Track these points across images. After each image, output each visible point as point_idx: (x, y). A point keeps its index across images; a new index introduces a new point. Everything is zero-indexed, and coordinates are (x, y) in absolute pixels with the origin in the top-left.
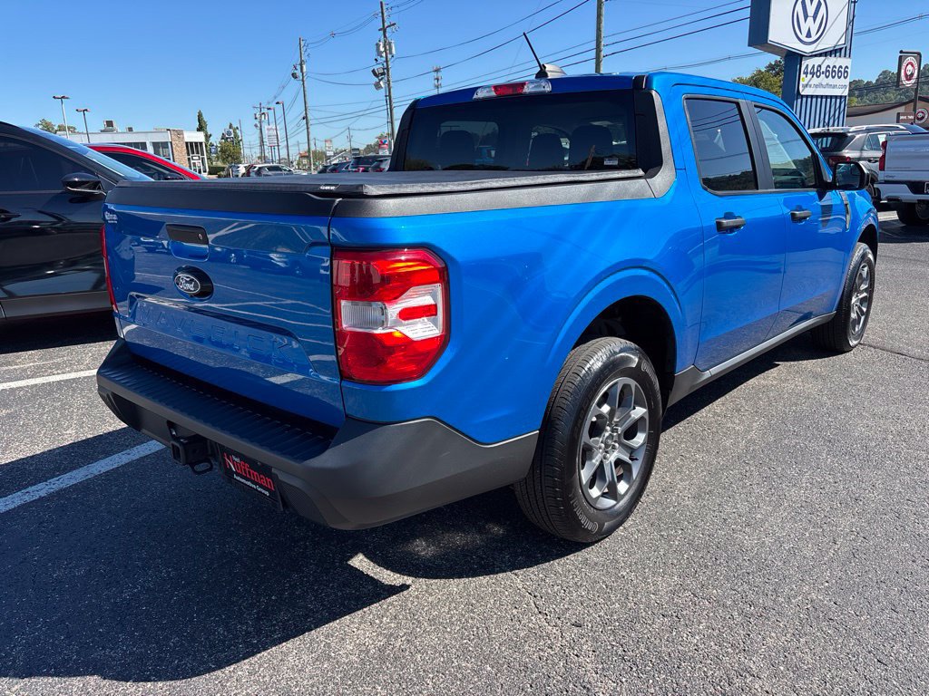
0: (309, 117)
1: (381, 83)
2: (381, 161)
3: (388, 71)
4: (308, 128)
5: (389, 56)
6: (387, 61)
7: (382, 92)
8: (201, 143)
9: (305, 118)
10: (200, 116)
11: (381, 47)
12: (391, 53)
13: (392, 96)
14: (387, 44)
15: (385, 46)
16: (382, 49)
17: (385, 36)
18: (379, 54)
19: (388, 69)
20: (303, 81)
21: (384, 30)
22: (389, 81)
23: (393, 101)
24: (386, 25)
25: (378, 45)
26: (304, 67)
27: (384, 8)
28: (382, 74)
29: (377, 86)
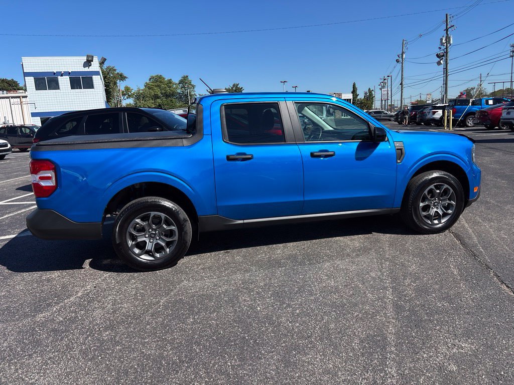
0: (403, 83)
1: (442, 61)
2: (425, 108)
3: (447, 54)
4: (402, 90)
5: (448, 45)
6: (447, 48)
7: (442, 67)
8: (350, 100)
9: (401, 84)
10: (354, 85)
11: (444, 40)
12: (449, 43)
13: (448, 68)
14: (448, 39)
15: (446, 40)
16: (444, 41)
17: (447, 33)
18: (442, 44)
19: (447, 53)
20: (402, 63)
21: (447, 30)
22: (446, 59)
23: (449, 71)
24: (448, 27)
25: (442, 39)
26: (404, 55)
27: (448, 17)
28: (442, 56)
29: (439, 63)
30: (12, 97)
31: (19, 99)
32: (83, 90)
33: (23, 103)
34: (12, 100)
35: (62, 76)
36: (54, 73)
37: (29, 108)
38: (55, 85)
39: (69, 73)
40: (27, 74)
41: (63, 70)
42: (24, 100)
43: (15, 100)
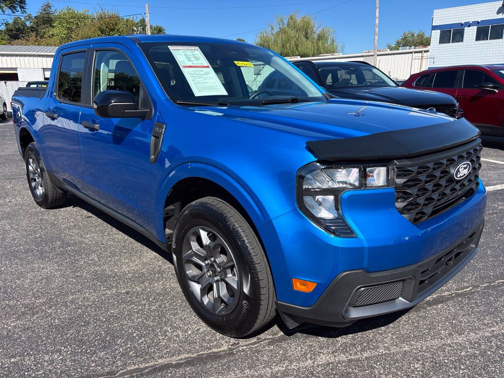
30: (415, 52)
31: (421, 54)
32: (489, 41)
33: (424, 58)
34: (414, 55)
35: (469, 26)
36: (462, 24)
37: (428, 63)
38: (460, 37)
39: (478, 23)
40: (435, 28)
41: (471, 21)
42: (425, 54)
43: (417, 55)
